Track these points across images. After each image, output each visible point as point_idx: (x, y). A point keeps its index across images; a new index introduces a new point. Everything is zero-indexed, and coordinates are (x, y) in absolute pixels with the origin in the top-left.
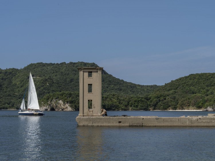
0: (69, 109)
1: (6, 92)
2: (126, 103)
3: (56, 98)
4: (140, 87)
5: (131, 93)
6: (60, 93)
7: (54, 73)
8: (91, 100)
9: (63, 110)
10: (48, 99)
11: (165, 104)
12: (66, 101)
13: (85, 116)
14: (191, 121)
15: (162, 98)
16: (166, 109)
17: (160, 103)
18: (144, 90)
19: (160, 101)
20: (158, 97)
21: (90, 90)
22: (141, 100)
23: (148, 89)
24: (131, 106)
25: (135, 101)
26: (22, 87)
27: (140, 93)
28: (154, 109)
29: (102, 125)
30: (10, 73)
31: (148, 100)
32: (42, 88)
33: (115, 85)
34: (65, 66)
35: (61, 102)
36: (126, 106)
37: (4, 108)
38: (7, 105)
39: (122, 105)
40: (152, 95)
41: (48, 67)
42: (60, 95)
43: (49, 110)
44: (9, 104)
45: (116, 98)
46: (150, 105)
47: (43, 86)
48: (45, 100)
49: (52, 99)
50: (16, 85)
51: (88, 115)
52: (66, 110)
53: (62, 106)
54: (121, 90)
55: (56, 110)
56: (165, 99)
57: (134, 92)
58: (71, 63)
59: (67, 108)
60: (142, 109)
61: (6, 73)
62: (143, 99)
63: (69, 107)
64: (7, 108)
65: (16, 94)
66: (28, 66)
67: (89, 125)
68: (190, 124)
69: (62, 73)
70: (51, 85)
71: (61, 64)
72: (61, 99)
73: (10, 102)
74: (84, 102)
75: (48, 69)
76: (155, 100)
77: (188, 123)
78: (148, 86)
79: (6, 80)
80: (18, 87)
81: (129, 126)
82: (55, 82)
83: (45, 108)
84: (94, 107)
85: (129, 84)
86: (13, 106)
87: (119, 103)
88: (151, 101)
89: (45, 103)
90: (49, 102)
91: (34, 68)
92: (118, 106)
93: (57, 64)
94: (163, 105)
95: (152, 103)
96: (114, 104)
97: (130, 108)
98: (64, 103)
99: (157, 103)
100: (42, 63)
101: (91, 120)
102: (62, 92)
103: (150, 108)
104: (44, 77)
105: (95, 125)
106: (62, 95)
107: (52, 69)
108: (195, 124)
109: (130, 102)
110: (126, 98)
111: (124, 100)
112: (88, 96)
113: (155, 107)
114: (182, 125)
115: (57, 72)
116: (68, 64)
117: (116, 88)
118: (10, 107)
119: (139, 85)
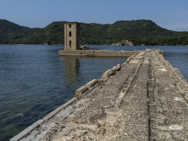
0: (131, 45)
1: (103, 36)
2: (163, 42)
3: (125, 39)
4: (175, 33)
5: (169, 36)
6: (127, 36)
7: (128, 26)
8: (71, 41)
9: (128, 45)
10: (121, 39)
11: (186, 42)
12: (130, 40)
13: (68, 50)
14: (122, 53)
15: (184, 39)
16: (186, 45)
17: (183, 41)
18: (178, 34)
19: (183, 40)
20: (182, 38)
21: (70, 35)
22: (172, 40)
23: (180, 34)
24: (166, 43)
25: (168, 41)
26: (111, 33)
27: (175, 36)
28: (179, 45)
29: (72, 55)
30: (106, 26)
31: (176, 40)
32: (121, 34)
33: (161, 32)
34: (134, 22)
35: (127, 41)
36: (163, 43)
37: (101, 44)
38: (103, 42)
39: (161, 43)
40: (179, 37)
41: (126, 23)
42: (127, 37)
43: (121, 45)
44: (104, 42)
45: (158, 39)
46: (177, 43)
47: (121, 33)
48: (119, 40)
49: (123, 39)
50: (108, 32)
51: (69, 49)
52: (129, 45)
53: (128, 43)
54: (164, 34)
55: (125, 45)
56: (186, 39)
57: (172, 35)
58: (138, 20)
59: (130, 44)
60: (172, 45)
61: (104, 26)
62: (173, 39)
63: (131, 44)
64: (103, 44)
65: (108, 37)
66: (116, 22)
67: (65, 55)
68: (121, 55)
69: (132, 26)
70: (126, 32)
71: (132, 21)
72: (127, 40)
73: (105, 41)
74: (67, 42)
75: (125, 24)
76: (180, 40)
77: (120, 55)
78: (180, 32)
79: (104, 30)
80: (109, 34)
81: (86, 56)
82: (128, 30)
83: (119, 44)
84: (73, 45)
85: (169, 31)
86: (106, 43)
87: (159, 42)
88: (178, 41)
89: (119, 42)
90: (121, 41)
91: (118, 24)
92: (158, 43)
93: (130, 21)
94: (185, 42)
95: (178, 42)
96: (156, 42)
97: (165, 44)
98: (129, 41)
99: (181, 41)
100: (122, 21)
101: (66, 52)
102: (128, 36)
103: (177, 44)
104: (122, 28)
105: (68, 55)
106: (128, 37)
107: (127, 24)
108: (124, 56)
109: (165, 41)
110: (163, 39)
111: (162, 40)
112: (69, 39)
113: (180, 44)
114: (116, 56)
115: (130, 25)
116: (136, 21)
117: (161, 33)
118: (104, 44)
119: (175, 32)
